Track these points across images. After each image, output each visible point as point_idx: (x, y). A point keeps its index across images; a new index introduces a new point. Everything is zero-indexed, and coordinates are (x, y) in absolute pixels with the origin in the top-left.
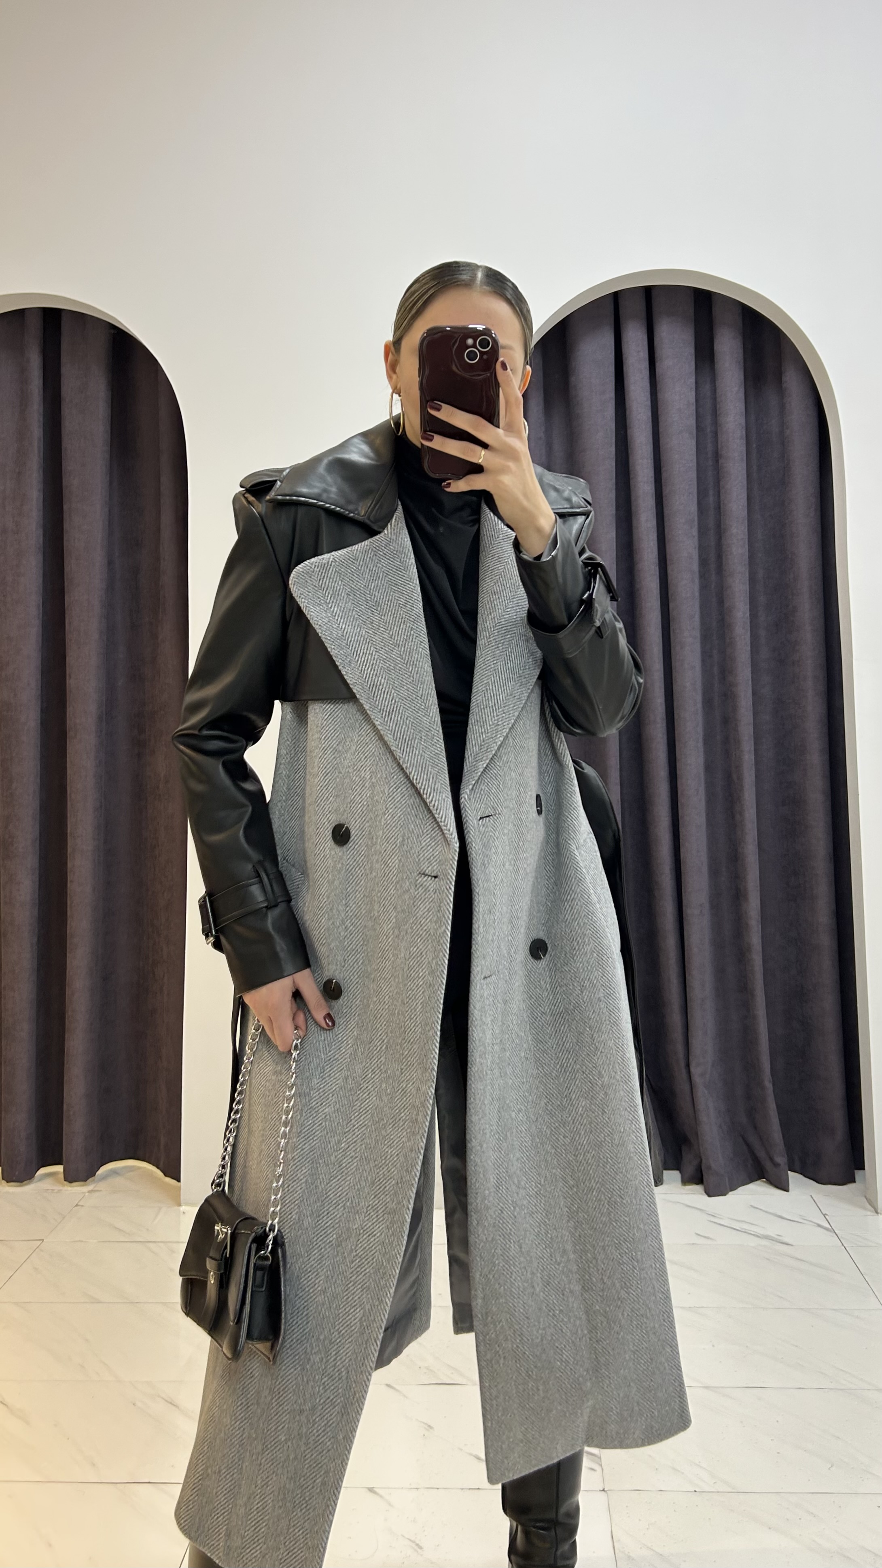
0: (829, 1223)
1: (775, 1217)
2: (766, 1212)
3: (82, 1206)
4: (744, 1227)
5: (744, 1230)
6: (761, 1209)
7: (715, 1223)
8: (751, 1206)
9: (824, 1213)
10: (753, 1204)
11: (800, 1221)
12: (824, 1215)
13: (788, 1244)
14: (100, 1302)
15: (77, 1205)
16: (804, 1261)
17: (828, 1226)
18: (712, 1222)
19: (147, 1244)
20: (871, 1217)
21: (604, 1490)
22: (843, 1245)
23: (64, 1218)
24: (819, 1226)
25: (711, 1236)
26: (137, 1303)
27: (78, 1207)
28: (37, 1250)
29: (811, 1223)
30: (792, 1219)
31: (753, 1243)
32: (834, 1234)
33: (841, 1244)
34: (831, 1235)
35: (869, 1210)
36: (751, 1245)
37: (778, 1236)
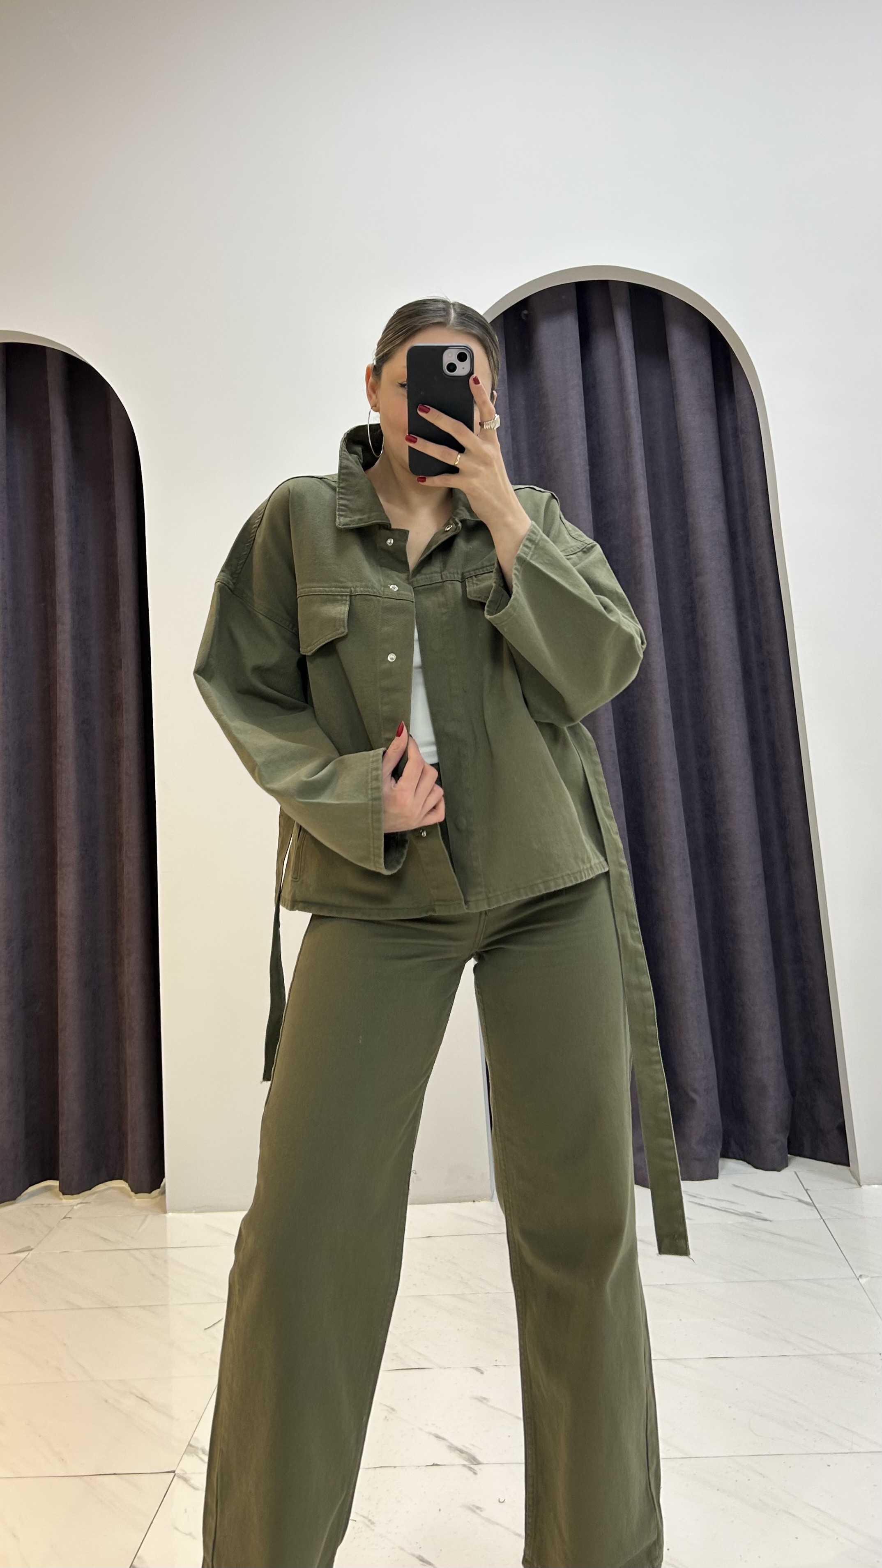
0: (810, 1196)
1: (759, 1197)
2: (748, 1190)
3: (69, 1218)
4: (727, 1207)
5: (724, 1209)
6: (743, 1188)
7: (696, 1203)
8: (734, 1185)
9: (806, 1188)
11: (782, 1197)
12: (806, 1191)
13: (766, 1220)
14: (80, 1309)
15: (65, 1218)
16: (783, 1236)
17: (807, 1200)
18: (693, 1202)
19: (130, 1251)
20: (854, 1190)
22: (822, 1218)
23: (51, 1231)
24: (800, 1201)
26: (117, 1307)
27: (66, 1219)
28: (22, 1262)
29: (793, 1199)
30: (773, 1196)
31: (731, 1219)
32: (814, 1208)
33: (820, 1217)
34: (812, 1210)
35: (851, 1182)
36: (729, 1222)
37: (757, 1212)
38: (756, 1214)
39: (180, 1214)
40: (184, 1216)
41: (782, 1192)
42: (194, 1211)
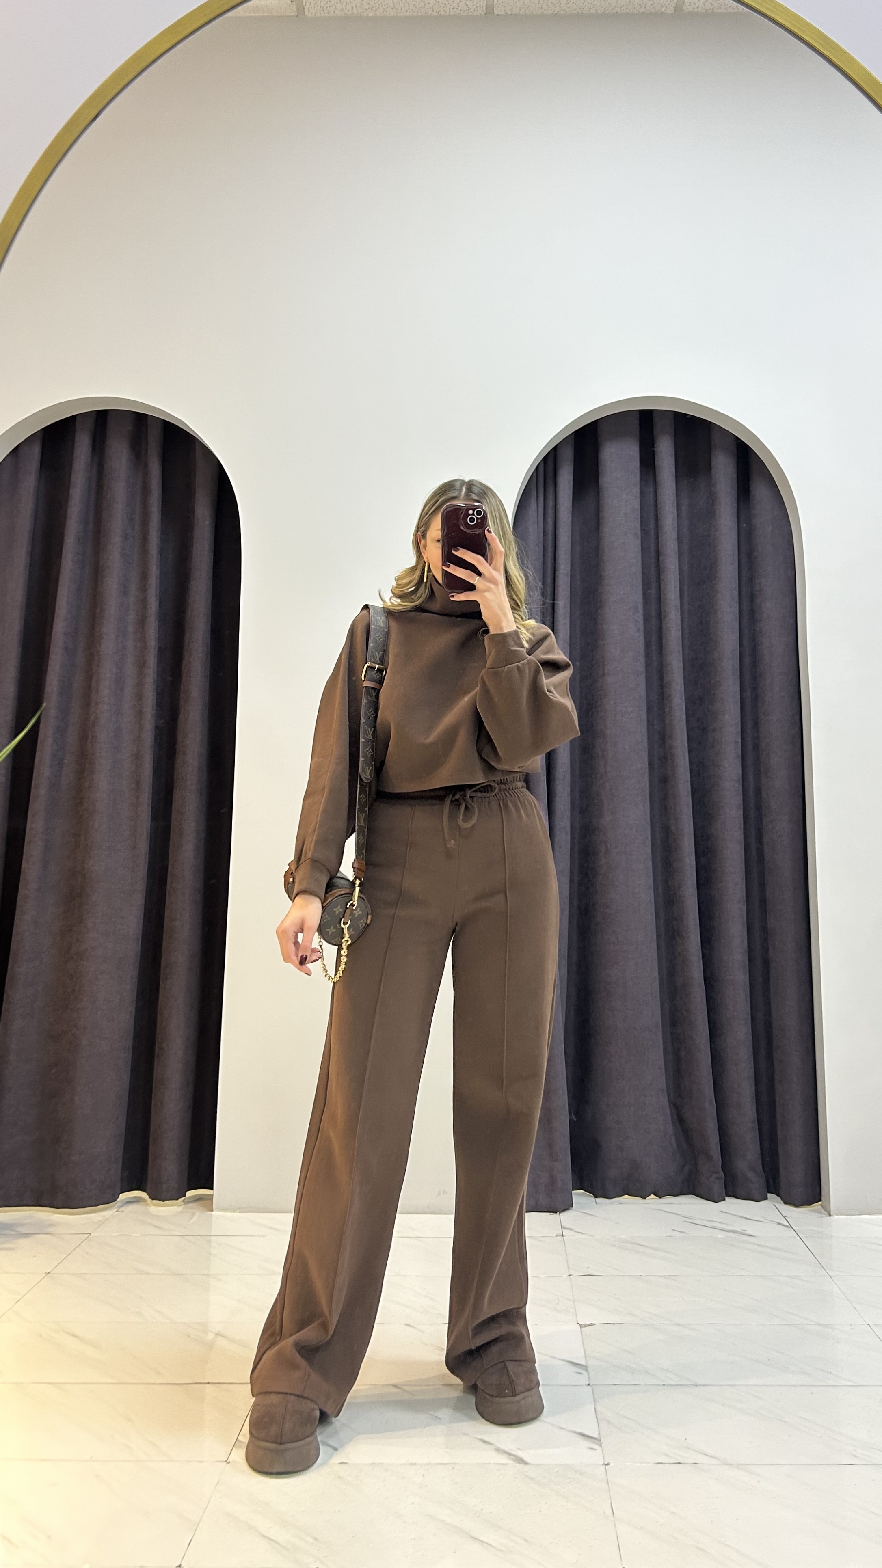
0: (787, 1221)
1: (743, 1220)
2: (734, 1215)
3: (123, 1211)
4: (716, 1225)
5: (714, 1227)
6: (730, 1213)
7: (690, 1222)
9: (785, 1215)
10: (722, 1210)
11: (763, 1221)
12: (785, 1217)
13: (751, 1236)
14: (149, 1274)
17: (786, 1223)
18: (685, 1221)
20: (826, 1219)
21: (589, 1385)
22: (798, 1235)
24: (779, 1224)
25: (683, 1231)
26: (182, 1274)
30: (755, 1219)
31: (721, 1235)
32: (792, 1229)
33: (796, 1235)
34: (791, 1230)
35: (824, 1213)
36: (719, 1236)
37: (744, 1230)
38: (742, 1231)
39: (225, 1213)
40: (229, 1214)
41: (764, 1217)
42: (238, 1211)
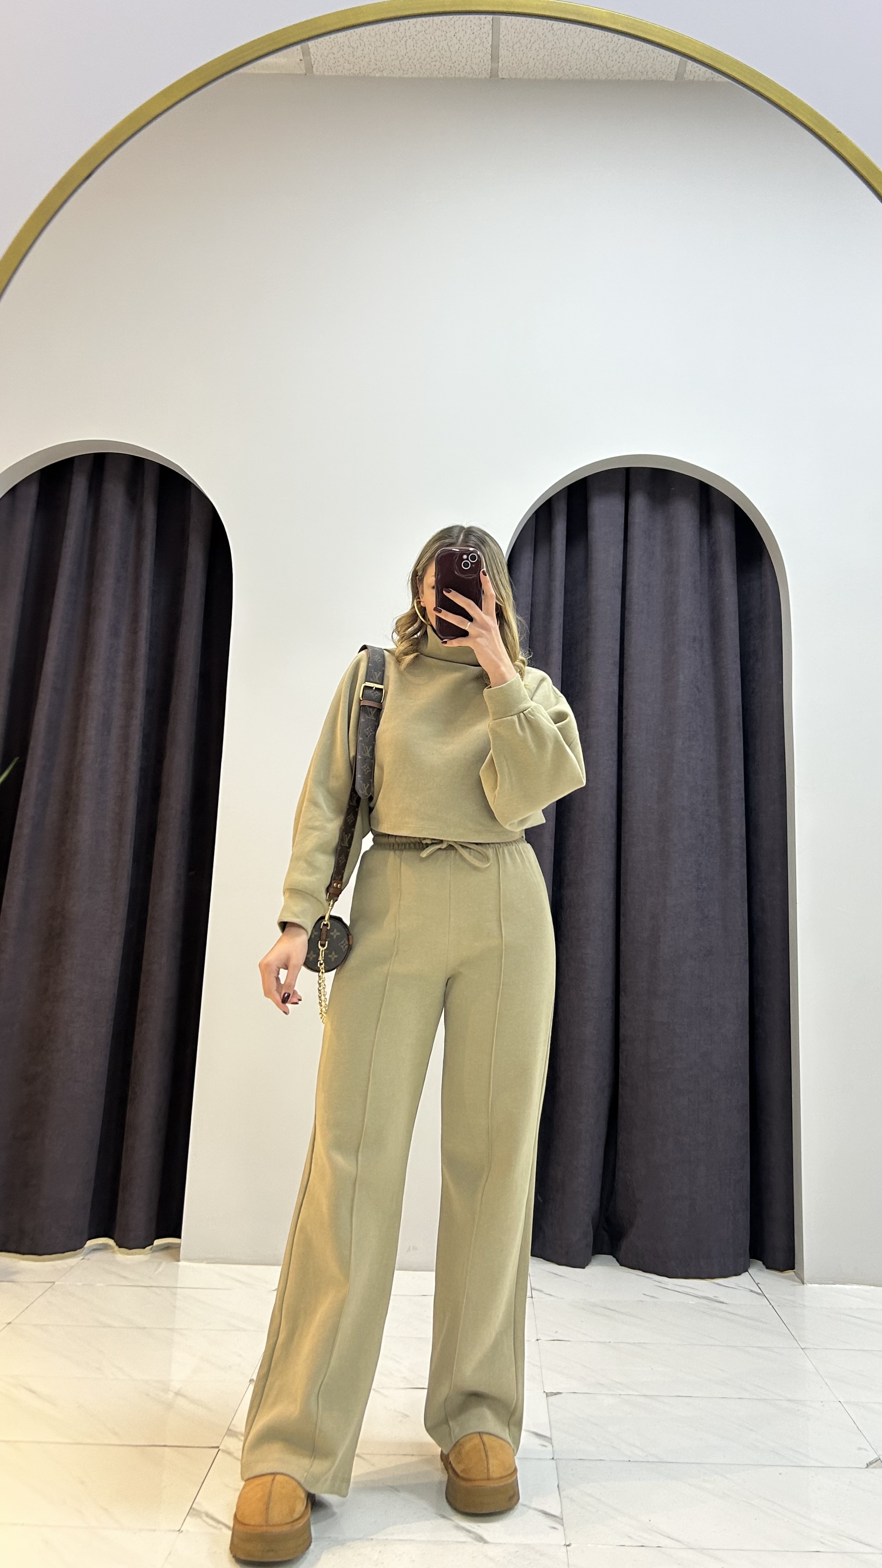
0: (760, 1289)
4: (689, 1291)
5: (685, 1293)
7: (662, 1287)
11: (737, 1287)
12: (757, 1284)
14: (112, 1327)
16: (740, 1315)
17: (759, 1291)
18: (657, 1286)
20: (799, 1288)
21: (553, 1459)
22: (771, 1305)
24: (751, 1291)
25: (656, 1296)
26: (144, 1328)
28: (50, 1289)
29: (746, 1289)
30: (729, 1286)
31: (692, 1301)
32: (764, 1297)
33: (768, 1303)
35: (797, 1282)
36: (691, 1303)
38: (714, 1298)
39: (193, 1263)
40: (196, 1265)
42: (206, 1262)
